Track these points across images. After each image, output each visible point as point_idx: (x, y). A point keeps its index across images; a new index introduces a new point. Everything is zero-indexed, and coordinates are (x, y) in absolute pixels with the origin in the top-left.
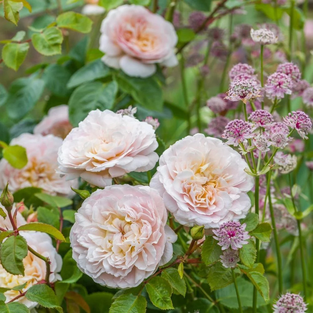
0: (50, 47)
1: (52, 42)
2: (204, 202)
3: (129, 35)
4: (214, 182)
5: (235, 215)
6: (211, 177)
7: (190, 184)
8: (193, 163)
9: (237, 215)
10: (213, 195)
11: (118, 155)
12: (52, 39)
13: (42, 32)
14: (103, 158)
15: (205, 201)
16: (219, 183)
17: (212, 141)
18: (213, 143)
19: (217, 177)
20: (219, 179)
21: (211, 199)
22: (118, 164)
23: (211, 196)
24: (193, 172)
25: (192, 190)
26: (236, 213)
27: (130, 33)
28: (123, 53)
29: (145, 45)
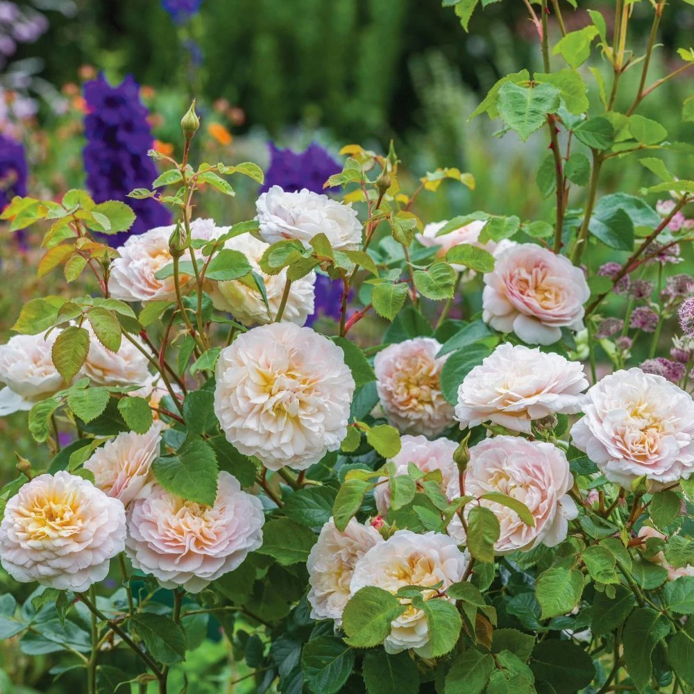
0: (437, 290)
1: (440, 283)
2: (642, 449)
3: (524, 285)
4: (657, 427)
5: (684, 467)
6: (651, 421)
7: (625, 426)
8: (627, 402)
9: (687, 467)
10: (655, 441)
11: (538, 393)
12: (441, 279)
13: (427, 269)
14: (519, 394)
15: (644, 447)
16: (663, 428)
17: (653, 377)
18: (654, 381)
19: (660, 421)
20: (662, 422)
21: (652, 447)
22: (540, 401)
23: (652, 443)
24: (628, 413)
25: (627, 432)
26: (686, 465)
27: (526, 282)
28: (515, 311)
29: (546, 299)
